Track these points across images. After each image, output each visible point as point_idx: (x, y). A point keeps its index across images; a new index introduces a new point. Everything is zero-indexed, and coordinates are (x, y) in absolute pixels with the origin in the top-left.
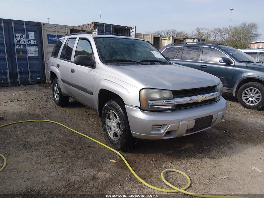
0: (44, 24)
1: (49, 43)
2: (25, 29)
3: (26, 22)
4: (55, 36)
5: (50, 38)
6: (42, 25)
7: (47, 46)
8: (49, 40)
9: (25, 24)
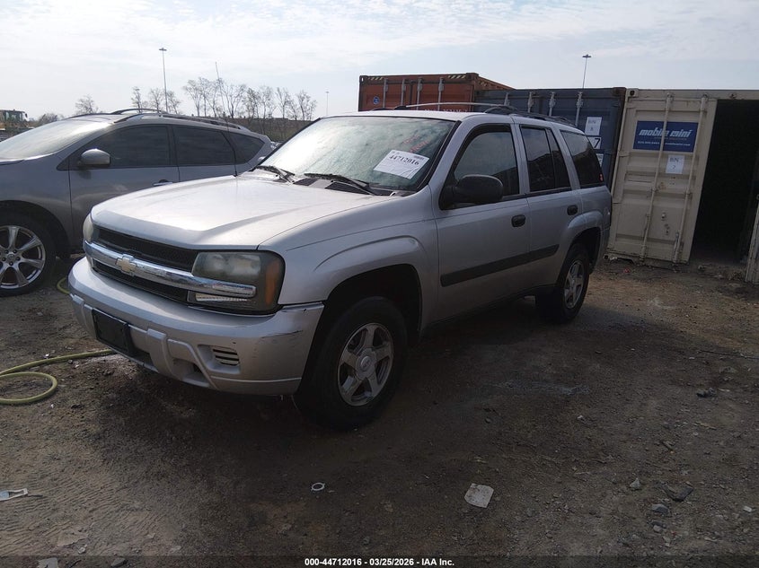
0: (632, 92)
1: (636, 146)
2: (578, 110)
3: (585, 91)
4: (659, 125)
5: (644, 132)
6: (628, 94)
7: (631, 155)
8: (638, 137)
9: (580, 97)
